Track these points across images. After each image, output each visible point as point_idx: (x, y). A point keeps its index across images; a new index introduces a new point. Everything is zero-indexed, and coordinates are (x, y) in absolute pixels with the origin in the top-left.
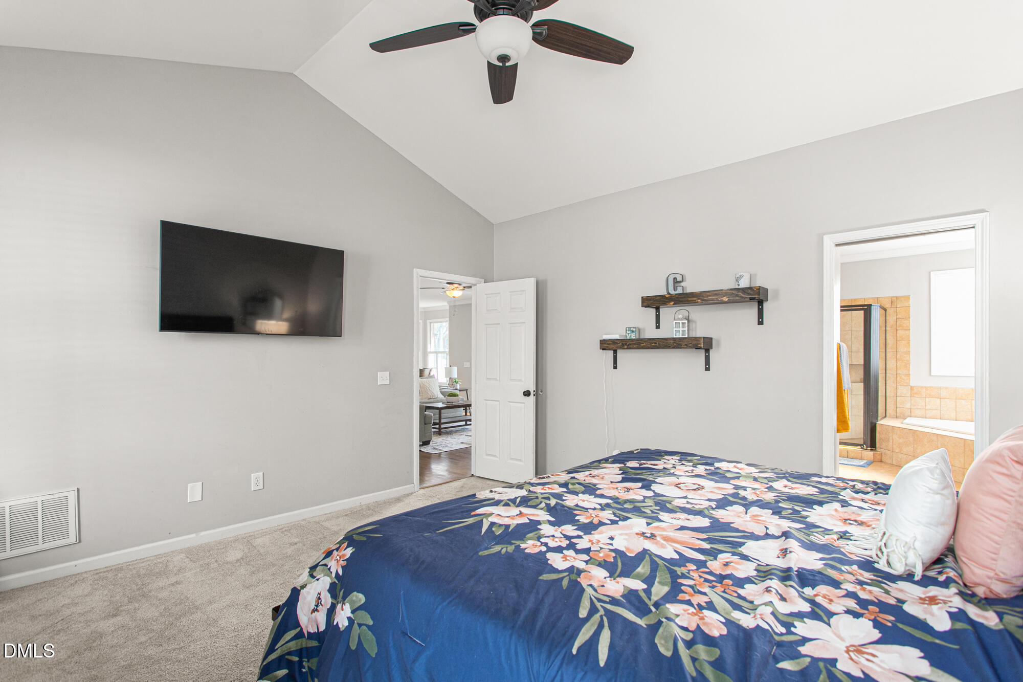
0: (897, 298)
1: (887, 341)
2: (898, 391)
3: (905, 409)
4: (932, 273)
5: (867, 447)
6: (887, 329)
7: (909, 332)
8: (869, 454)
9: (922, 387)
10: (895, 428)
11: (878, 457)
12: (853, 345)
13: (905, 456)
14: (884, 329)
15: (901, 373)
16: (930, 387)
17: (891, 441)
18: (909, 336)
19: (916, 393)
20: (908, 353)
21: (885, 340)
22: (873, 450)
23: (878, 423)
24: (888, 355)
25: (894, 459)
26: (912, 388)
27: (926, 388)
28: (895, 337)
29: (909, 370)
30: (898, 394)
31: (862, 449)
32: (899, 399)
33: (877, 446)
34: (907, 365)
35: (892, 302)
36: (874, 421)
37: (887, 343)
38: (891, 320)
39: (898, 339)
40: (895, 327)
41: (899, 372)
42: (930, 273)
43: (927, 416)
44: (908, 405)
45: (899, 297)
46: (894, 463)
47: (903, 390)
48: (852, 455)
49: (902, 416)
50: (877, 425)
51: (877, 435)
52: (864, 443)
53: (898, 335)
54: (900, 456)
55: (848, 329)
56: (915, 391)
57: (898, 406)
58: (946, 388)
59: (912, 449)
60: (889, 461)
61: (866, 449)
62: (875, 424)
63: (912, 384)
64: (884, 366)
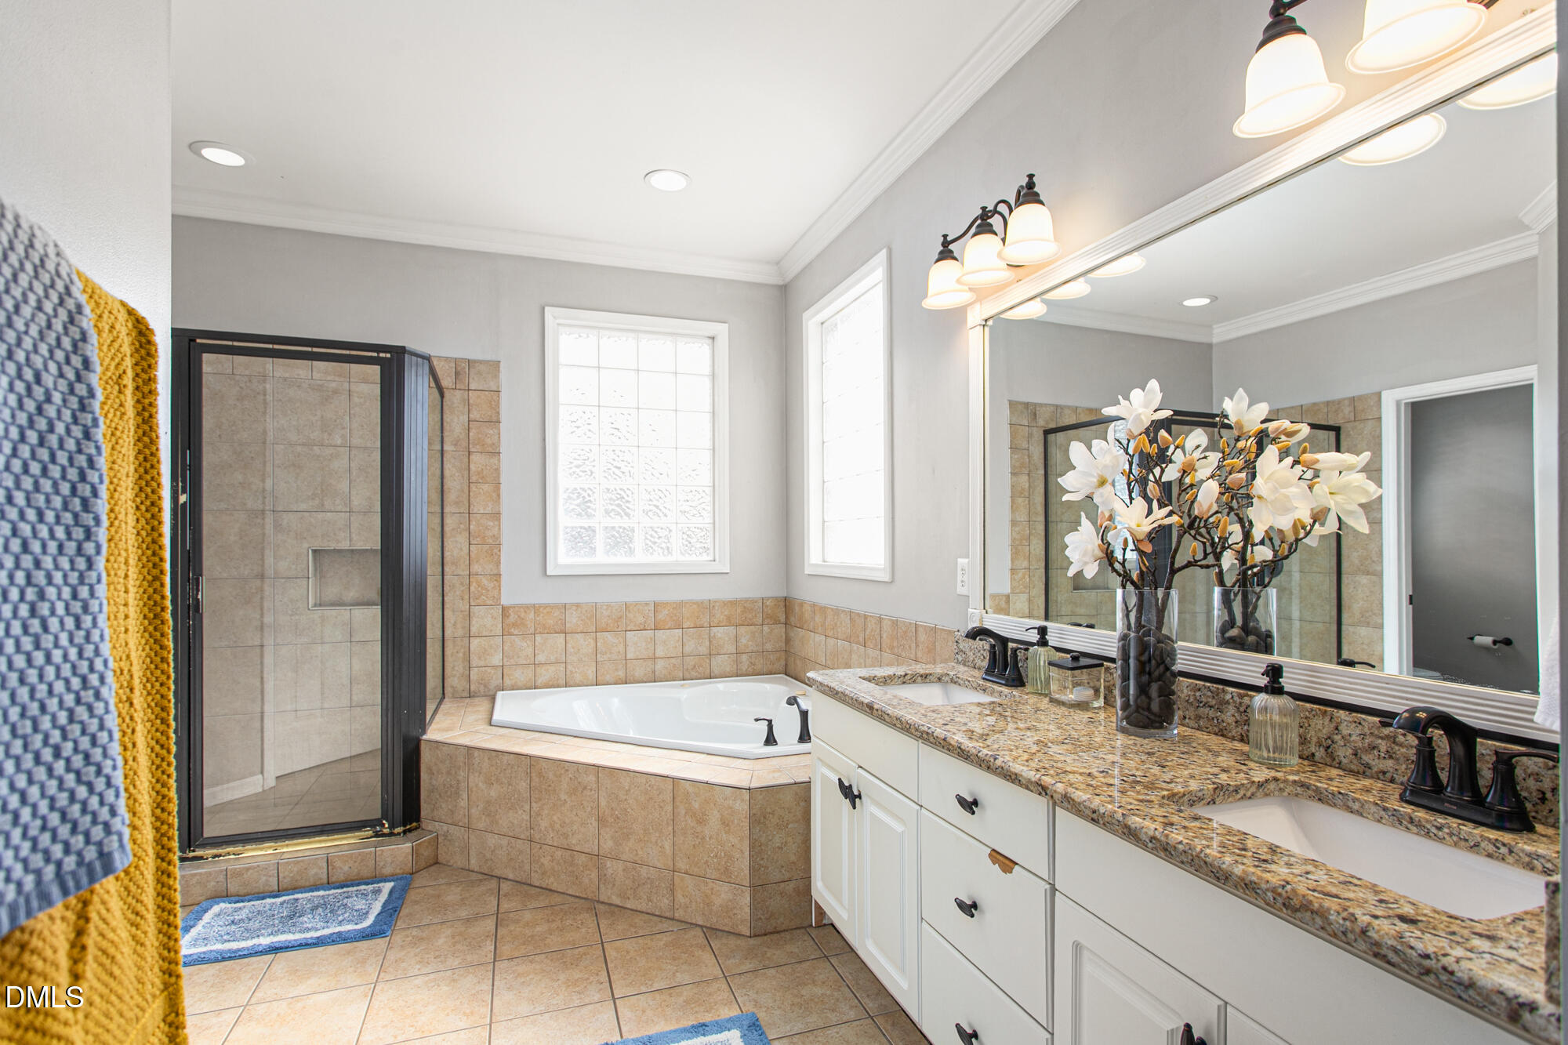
0: (470, 363)
1: (445, 481)
2: (474, 621)
3: (489, 670)
4: (547, 309)
5: (392, 827)
6: (445, 448)
7: (499, 460)
8: (398, 852)
9: (526, 608)
10: (476, 753)
11: (426, 853)
12: (353, 492)
13: (504, 841)
14: (439, 448)
15: (480, 570)
16: (546, 606)
17: (465, 796)
18: (497, 470)
19: (514, 625)
20: (496, 516)
21: (440, 480)
22: (410, 830)
23: (425, 737)
24: (448, 521)
25: (473, 853)
26: (505, 611)
27: (536, 608)
28: (466, 473)
29: (498, 563)
30: (474, 630)
31: (377, 835)
32: (475, 642)
33: (423, 814)
34: (494, 550)
35: (457, 374)
36: (414, 733)
37: (445, 487)
38: (456, 423)
39: (474, 478)
40: (465, 444)
41: (476, 568)
42: (544, 308)
43: (539, 682)
44: (496, 660)
45: (475, 361)
46: (474, 863)
47: (485, 619)
48: (343, 869)
49: (482, 688)
50: (423, 746)
51: (424, 776)
52: (385, 816)
53: (472, 466)
54: (492, 841)
55: (339, 442)
56: (512, 618)
57: (474, 663)
58: (578, 605)
59: (526, 817)
60: (458, 861)
61: (391, 834)
62: (418, 741)
63: (505, 601)
64: (440, 554)
